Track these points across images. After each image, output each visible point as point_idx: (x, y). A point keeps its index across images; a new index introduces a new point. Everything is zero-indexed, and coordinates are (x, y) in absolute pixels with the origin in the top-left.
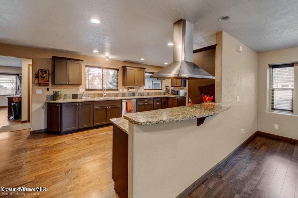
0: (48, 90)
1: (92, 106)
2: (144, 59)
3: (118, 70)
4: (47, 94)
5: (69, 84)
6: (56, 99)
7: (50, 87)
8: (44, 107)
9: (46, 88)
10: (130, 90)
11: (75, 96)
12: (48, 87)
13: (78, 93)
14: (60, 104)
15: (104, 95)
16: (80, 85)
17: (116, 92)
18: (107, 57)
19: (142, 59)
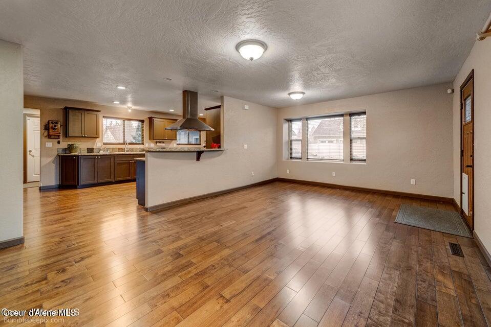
0: (59, 142)
1: (112, 160)
2: (173, 110)
3: (143, 121)
4: (57, 147)
5: (85, 137)
6: (71, 152)
7: (61, 140)
8: (55, 161)
9: (57, 140)
10: (158, 144)
11: (90, 150)
12: (59, 140)
13: (95, 147)
14: (78, 156)
15: (126, 149)
16: (98, 138)
17: (141, 147)
18: (129, 108)
19: (171, 110)
